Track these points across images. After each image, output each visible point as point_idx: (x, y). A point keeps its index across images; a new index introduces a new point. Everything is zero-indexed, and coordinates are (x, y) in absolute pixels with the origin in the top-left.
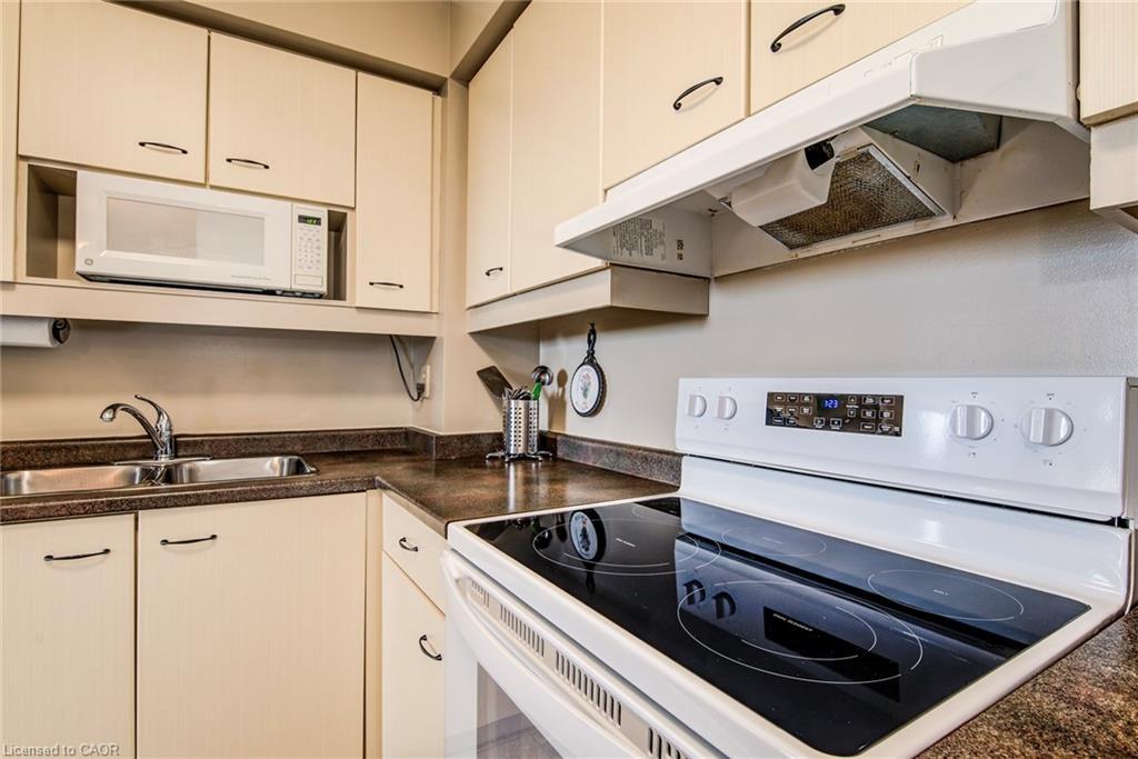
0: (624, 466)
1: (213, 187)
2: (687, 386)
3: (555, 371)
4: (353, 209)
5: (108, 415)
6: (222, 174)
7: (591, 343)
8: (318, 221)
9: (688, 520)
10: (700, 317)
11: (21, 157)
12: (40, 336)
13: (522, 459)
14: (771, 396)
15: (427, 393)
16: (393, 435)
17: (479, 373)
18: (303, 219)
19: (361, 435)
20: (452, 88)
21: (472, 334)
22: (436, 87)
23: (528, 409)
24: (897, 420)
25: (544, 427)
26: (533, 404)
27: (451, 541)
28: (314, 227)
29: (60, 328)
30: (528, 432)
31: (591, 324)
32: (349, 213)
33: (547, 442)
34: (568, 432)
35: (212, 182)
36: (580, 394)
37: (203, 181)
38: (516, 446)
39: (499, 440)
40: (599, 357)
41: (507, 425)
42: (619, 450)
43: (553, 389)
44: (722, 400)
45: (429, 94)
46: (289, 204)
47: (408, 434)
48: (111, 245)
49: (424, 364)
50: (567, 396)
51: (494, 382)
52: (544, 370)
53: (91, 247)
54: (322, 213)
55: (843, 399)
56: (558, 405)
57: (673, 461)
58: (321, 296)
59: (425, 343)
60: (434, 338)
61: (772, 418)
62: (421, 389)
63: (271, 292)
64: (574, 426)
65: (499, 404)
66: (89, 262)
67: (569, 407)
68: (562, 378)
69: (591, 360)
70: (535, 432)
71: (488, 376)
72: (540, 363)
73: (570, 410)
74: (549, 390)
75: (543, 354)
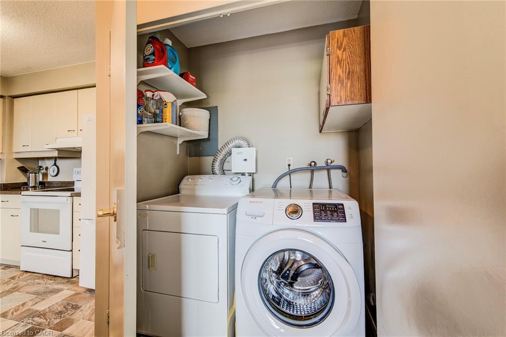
0: (64, 185)
2: (75, 169)
3: (44, 167)
7: (55, 161)
13: (34, 187)
17: (18, 168)
20: (7, 100)
21: (16, 159)
23: (36, 176)
25: (40, 180)
26: (37, 174)
27: (22, 194)
30: (36, 181)
31: (55, 159)
33: (41, 183)
34: (48, 180)
36: (52, 171)
38: (32, 185)
39: (26, 184)
40: (57, 164)
41: (29, 180)
42: (63, 183)
43: (44, 171)
50: (48, 172)
51: (23, 170)
52: (41, 167)
56: (45, 175)
57: (73, 183)
60: (1, 159)
64: (50, 179)
65: (26, 176)
68: (47, 169)
69: (55, 164)
70: (38, 181)
71: (21, 168)
72: (40, 165)
73: (49, 175)
74: (42, 171)
75: (41, 163)
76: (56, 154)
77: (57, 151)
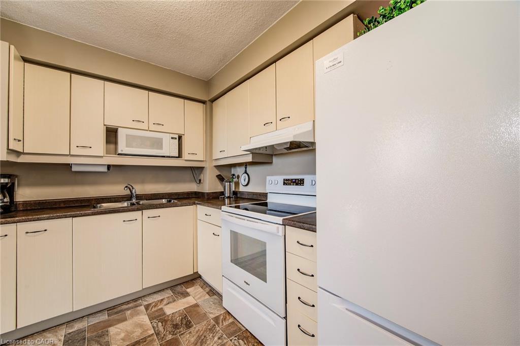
0: (255, 197)
1: (150, 131)
2: (268, 178)
3: (236, 175)
4: (184, 135)
5: (126, 189)
6: (152, 127)
7: (246, 168)
8: (176, 139)
9: (269, 207)
10: (271, 163)
11: (104, 125)
12: (105, 169)
13: (229, 197)
14: (284, 179)
15: (202, 182)
16: (192, 193)
17: (217, 176)
18: (172, 138)
19: (183, 193)
20: (208, 103)
21: (215, 166)
22: (204, 102)
23: (230, 185)
24: (303, 183)
25: (234, 190)
26: (231, 183)
27: (222, 209)
28: (175, 140)
29: (109, 167)
30: (230, 190)
31: (246, 165)
32: (183, 136)
33: (235, 193)
34: (240, 190)
35: (150, 129)
36: (243, 180)
37: (147, 129)
38: (227, 194)
39: (222, 193)
40: (248, 172)
41: (225, 189)
42: (254, 194)
43: (235, 180)
44: (275, 181)
45: (202, 104)
46: (169, 134)
47: (196, 193)
48: (127, 147)
49: (200, 174)
50: (240, 181)
51: (221, 178)
52: (234, 175)
53: (122, 147)
54: (177, 136)
55: (296, 180)
56: (237, 184)
57: (265, 195)
58: (176, 157)
59: (201, 169)
60: (204, 167)
61: (284, 184)
62: (200, 180)
63: (164, 157)
64: (242, 189)
65: (222, 184)
66: (122, 151)
67: (240, 184)
68: (238, 177)
69: (246, 172)
70: (232, 191)
71: (219, 177)
72: (232, 173)
73: (241, 185)
74: (234, 180)
75: (233, 171)
76: (249, 159)
77: (251, 155)
